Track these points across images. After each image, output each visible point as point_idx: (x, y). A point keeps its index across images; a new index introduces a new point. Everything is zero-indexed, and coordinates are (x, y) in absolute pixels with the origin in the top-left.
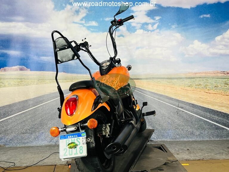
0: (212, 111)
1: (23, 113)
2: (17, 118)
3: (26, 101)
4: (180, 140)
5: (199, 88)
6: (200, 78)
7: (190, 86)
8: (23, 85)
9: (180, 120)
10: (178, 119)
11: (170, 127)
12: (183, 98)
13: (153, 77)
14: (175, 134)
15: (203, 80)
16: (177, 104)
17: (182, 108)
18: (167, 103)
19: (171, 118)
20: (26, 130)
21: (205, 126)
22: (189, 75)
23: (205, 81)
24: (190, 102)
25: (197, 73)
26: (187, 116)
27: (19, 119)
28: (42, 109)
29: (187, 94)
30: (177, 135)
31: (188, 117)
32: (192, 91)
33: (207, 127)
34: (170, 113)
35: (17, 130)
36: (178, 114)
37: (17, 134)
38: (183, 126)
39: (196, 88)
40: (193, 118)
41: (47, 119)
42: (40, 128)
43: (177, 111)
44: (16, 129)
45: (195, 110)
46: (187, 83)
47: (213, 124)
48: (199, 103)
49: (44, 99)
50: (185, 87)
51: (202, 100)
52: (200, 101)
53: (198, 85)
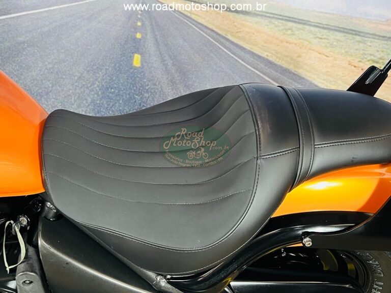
22: (386, 27)
46: (372, 50)
50: (363, 61)
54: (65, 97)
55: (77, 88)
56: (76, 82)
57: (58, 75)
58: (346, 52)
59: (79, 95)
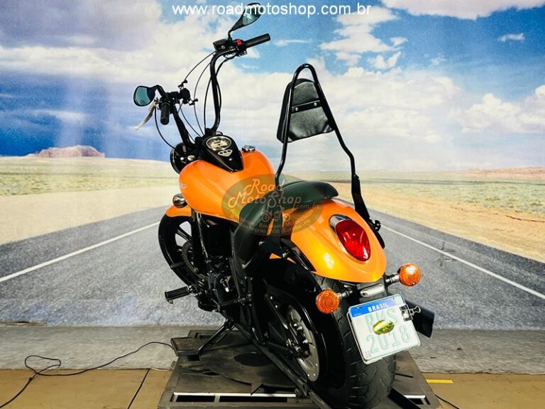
0: (525, 261)
1: (87, 251)
2: (74, 263)
3: (96, 224)
4: (445, 327)
5: (493, 206)
6: (497, 182)
7: (472, 202)
8: (89, 189)
9: (447, 281)
10: (442, 278)
11: (423, 296)
12: (453, 230)
13: (384, 178)
15: (504, 188)
16: (441, 241)
17: (452, 251)
18: (416, 239)
20: (94, 291)
21: (505, 296)
22: (471, 175)
23: (508, 190)
24: (471, 239)
25: (490, 172)
26: (464, 271)
27: (79, 265)
28: (129, 245)
29: (464, 219)
31: (466, 275)
32: (477, 214)
33: (511, 298)
34: (424, 263)
35: (73, 288)
36: (443, 267)
37: (74, 298)
38: (453, 294)
39: (485, 206)
40: (477, 278)
41: (141, 266)
42: (125, 286)
43: (440, 259)
44: (70, 287)
45: (484, 257)
46: (464, 194)
47: (527, 292)
48: (493, 241)
49: (135, 221)
50: (461, 203)
51: (502, 235)
52: (496, 237)
53: (492, 198)
58: (446, 198)
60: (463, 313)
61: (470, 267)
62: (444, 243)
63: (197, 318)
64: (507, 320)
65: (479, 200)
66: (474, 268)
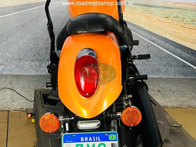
0: (183, 47)
5: (176, 20)
6: (180, 9)
7: (167, 18)
12: (156, 31)
14: (142, 69)
15: (182, 12)
16: (150, 36)
17: (154, 42)
18: (139, 34)
19: (140, 52)
21: (172, 63)
22: (169, 4)
23: (184, 13)
24: (163, 36)
25: (177, 3)
26: (158, 51)
29: (162, 26)
30: (143, 70)
31: (158, 53)
32: (168, 24)
33: (174, 64)
36: (149, 49)
39: (172, 20)
40: (162, 54)
43: (148, 45)
45: (167, 45)
46: (165, 13)
47: (181, 61)
48: (172, 37)
50: (162, 18)
51: (176, 35)
52: (174, 35)
53: (176, 17)
54: (40, 50)
55: (45, 45)
56: (45, 42)
57: (36, 40)
58: (156, 15)
59: (46, 48)
60: (153, 70)
61: (160, 49)
62: (151, 37)
63: (24, 70)
64: (171, 73)
65: (170, 17)
66: (162, 50)
